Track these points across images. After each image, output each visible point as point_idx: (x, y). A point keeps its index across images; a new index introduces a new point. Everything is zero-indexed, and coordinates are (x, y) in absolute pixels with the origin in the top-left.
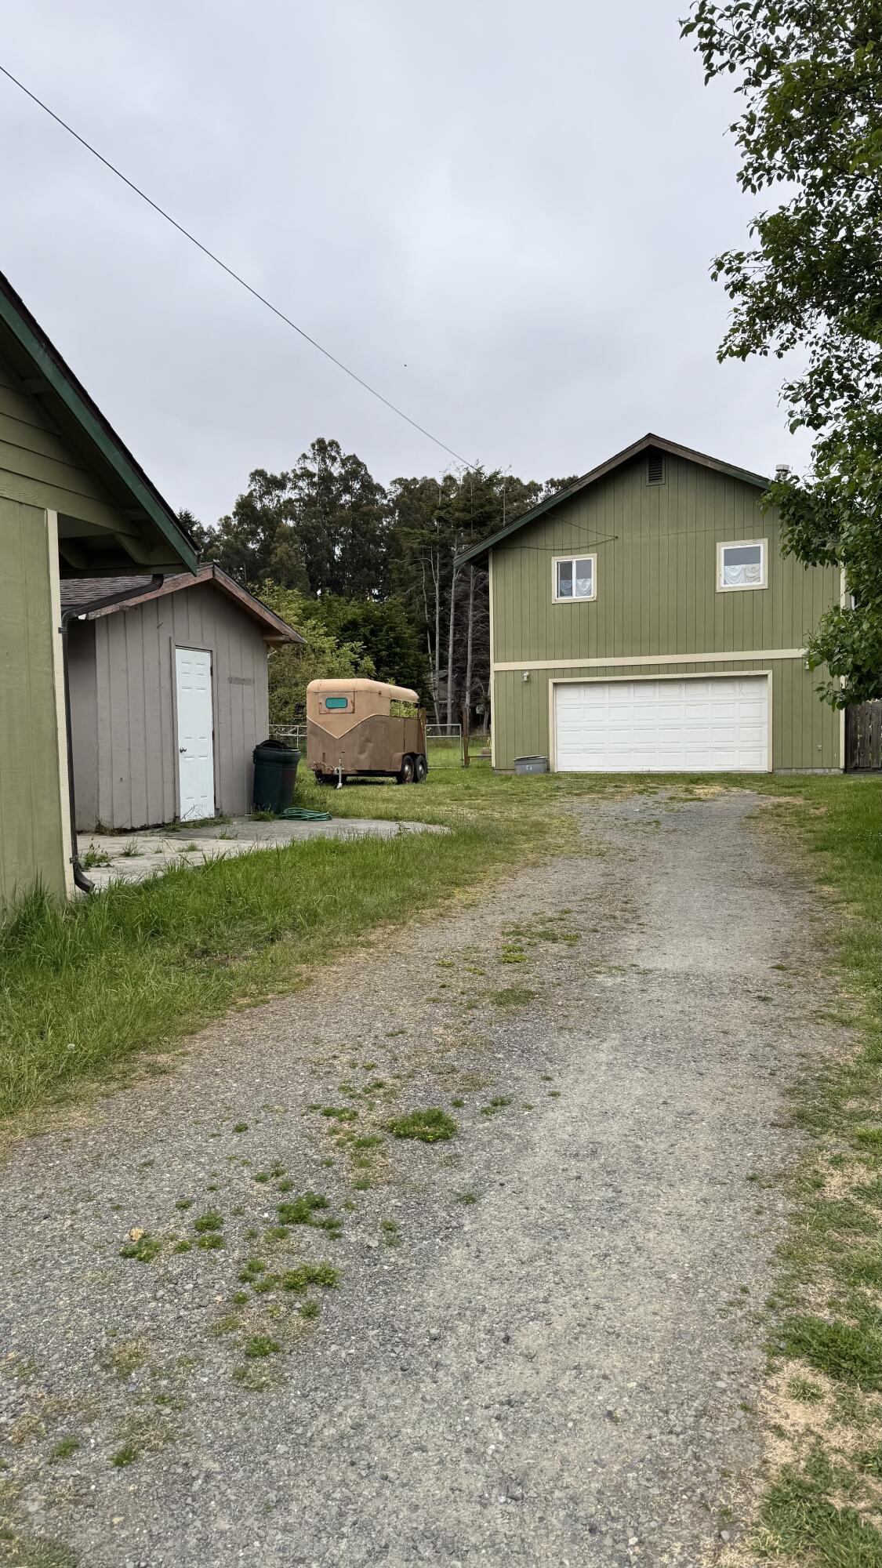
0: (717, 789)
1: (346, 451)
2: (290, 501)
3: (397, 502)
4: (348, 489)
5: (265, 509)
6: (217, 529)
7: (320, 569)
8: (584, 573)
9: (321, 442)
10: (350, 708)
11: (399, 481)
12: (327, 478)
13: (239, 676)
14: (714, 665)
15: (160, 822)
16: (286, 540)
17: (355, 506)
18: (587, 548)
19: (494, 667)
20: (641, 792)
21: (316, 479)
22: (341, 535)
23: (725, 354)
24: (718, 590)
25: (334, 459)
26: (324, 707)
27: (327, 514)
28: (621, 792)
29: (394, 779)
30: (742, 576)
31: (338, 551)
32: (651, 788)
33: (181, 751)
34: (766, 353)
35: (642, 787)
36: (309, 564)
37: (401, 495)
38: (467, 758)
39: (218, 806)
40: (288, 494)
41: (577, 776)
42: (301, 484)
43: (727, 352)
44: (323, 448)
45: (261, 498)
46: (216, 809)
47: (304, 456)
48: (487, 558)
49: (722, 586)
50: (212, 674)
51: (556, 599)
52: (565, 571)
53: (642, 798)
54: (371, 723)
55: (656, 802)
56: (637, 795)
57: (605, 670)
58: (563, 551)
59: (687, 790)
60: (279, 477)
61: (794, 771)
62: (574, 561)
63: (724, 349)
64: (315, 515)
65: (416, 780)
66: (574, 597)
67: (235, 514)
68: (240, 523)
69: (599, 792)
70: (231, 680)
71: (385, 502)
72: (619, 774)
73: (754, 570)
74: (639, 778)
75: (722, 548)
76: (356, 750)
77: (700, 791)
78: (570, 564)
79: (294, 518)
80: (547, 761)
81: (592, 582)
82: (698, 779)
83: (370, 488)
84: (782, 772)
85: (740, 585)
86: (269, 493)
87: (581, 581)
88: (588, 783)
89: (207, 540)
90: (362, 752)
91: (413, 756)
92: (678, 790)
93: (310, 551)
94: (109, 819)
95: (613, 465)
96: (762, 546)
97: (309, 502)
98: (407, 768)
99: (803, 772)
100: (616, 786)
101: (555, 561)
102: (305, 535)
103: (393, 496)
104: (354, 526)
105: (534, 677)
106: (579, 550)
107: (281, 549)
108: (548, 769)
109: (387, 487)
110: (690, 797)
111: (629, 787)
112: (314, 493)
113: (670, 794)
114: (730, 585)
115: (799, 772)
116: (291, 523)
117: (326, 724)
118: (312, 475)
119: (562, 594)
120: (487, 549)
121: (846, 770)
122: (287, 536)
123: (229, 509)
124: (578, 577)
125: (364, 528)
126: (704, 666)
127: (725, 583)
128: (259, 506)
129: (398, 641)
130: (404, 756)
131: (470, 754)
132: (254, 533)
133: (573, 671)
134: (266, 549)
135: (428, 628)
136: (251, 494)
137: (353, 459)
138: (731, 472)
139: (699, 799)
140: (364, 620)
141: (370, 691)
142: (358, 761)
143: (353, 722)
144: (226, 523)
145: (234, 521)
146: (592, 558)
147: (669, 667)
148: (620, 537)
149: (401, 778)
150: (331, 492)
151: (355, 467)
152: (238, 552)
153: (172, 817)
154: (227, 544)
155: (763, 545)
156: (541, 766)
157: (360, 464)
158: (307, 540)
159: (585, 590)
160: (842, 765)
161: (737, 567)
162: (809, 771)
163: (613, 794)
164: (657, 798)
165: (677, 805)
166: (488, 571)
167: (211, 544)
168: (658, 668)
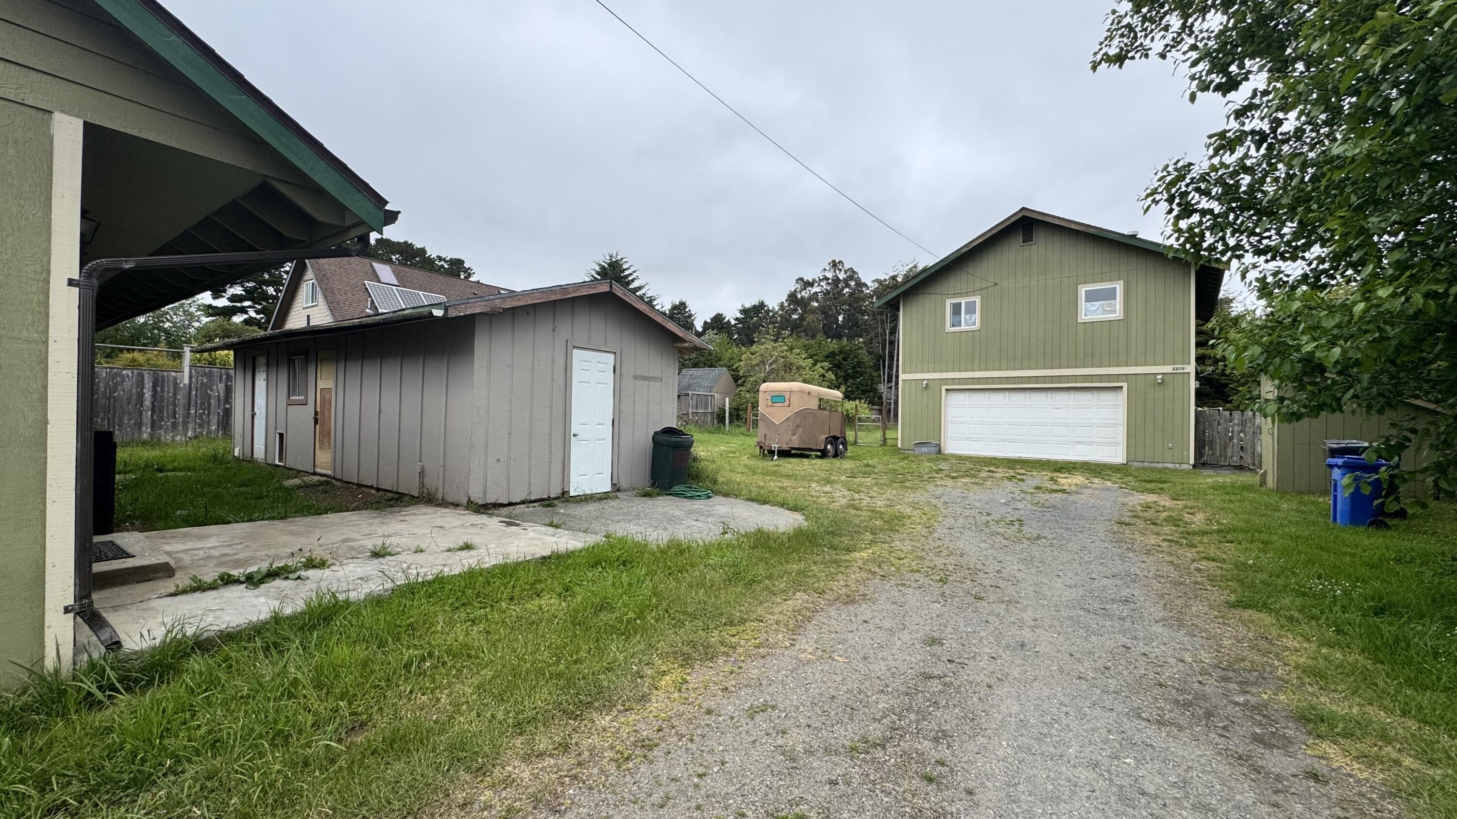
0: (1079, 479)
1: (847, 267)
2: (816, 293)
3: (876, 292)
4: (848, 286)
5: (802, 297)
6: (777, 308)
7: (830, 327)
8: (971, 309)
9: (834, 261)
10: (787, 403)
11: (877, 281)
12: (836, 280)
13: (647, 375)
14: (1075, 378)
15: (545, 496)
16: (812, 313)
17: (851, 295)
18: (973, 293)
19: (902, 377)
20: (1010, 479)
21: (830, 281)
22: (843, 310)
23: (1100, 63)
24: (1079, 321)
25: (840, 270)
26: (770, 402)
27: (835, 299)
28: (992, 477)
29: (819, 454)
30: (1101, 309)
31: (841, 318)
32: (1020, 474)
33: (575, 435)
34: (1147, 56)
35: (1012, 473)
36: (824, 325)
37: (878, 288)
38: (885, 440)
39: (615, 482)
40: (816, 289)
41: (961, 458)
42: (822, 283)
43: (1102, 59)
44: (834, 265)
45: (801, 291)
46: (613, 485)
47: (825, 270)
48: (899, 303)
49: (1083, 318)
50: (614, 372)
51: (949, 328)
52: (957, 309)
53: (1010, 485)
54: (803, 414)
55: (1023, 491)
56: (1006, 481)
57: (987, 380)
58: (955, 295)
59: (1052, 479)
60: (811, 281)
61: (1146, 464)
62: (963, 302)
63: (1099, 57)
64: (830, 299)
65: (836, 455)
66: (963, 327)
67: (787, 301)
68: (789, 305)
69: (973, 476)
70: (636, 377)
71: (868, 291)
72: (995, 459)
73: (1110, 305)
74: (1011, 463)
75: (1083, 290)
76: (790, 433)
77: (1066, 481)
78: (960, 304)
79: (817, 302)
80: (939, 445)
81: (977, 316)
82: (1062, 468)
83: (860, 284)
84: (1135, 464)
85: (1098, 316)
86: (805, 289)
87: (968, 317)
88: (968, 465)
89: (771, 314)
90: (794, 434)
91: (835, 438)
92: (1042, 478)
93: (826, 319)
94: (481, 495)
95: (994, 232)
96: (1117, 286)
97: (826, 293)
98: (829, 447)
99: (1155, 465)
100: (989, 471)
101: (949, 303)
102: (823, 310)
103: (873, 288)
104: (850, 305)
105: (931, 385)
106: (966, 294)
107: (810, 318)
108: (940, 451)
109: (869, 284)
110: (1055, 487)
111: (1001, 473)
112: (829, 288)
113: (1035, 482)
114: (1090, 317)
115: (1151, 465)
116: (816, 304)
117: (769, 414)
118: (828, 279)
119: (953, 326)
120: (899, 295)
121: (1194, 466)
122: (813, 311)
123: (784, 298)
124: (966, 313)
125: (855, 305)
126: (1068, 378)
127: (1086, 315)
128: (799, 296)
129: (859, 364)
130: (827, 438)
131: (887, 437)
132: (796, 310)
133: (960, 381)
134: (802, 318)
135: (881, 358)
136: (795, 290)
137: (851, 270)
138: (1091, 231)
139: (1064, 491)
140: (839, 352)
141: (802, 392)
142: (791, 440)
143: (788, 413)
144: (782, 306)
145: (786, 304)
146: (977, 299)
147: (1037, 379)
148: (999, 283)
149: (824, 454)
150: (838, 287)
151: (852, 274)
152: (786, 320)
153: (560, 491)
154: (781, 316)
155: (1119, 286)
156: (934, 450)
157: (854, 272)
158: (823, 313)
159: (971, 322)
160: (1192, 461)
161: (1096, 303)
162: (1160, 465)
163: (984, 479)
164: (1023, 486)
165: (1042, 497)
166: (899, 310)
167: (773, 316)
168: (1029, 379)
